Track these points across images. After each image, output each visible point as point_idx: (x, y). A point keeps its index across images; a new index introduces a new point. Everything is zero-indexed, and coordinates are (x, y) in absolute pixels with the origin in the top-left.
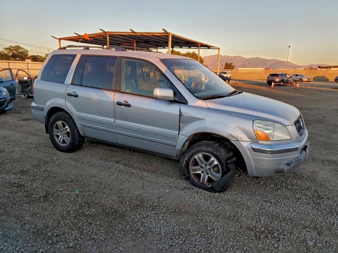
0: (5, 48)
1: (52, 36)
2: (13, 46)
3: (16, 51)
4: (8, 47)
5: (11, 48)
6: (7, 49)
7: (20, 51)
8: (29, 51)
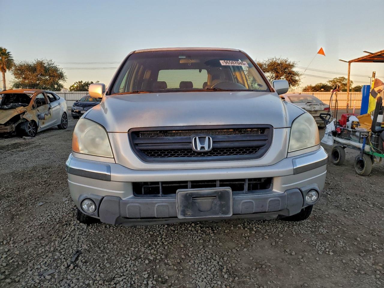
0: (330, 81)
1: (340, 60)
2: (338, 78)
3: (340, 82)
4: (332, 80)
5: (335, 80)
6: (332, 81)
7: (344, 82)
8: (353, 82)
